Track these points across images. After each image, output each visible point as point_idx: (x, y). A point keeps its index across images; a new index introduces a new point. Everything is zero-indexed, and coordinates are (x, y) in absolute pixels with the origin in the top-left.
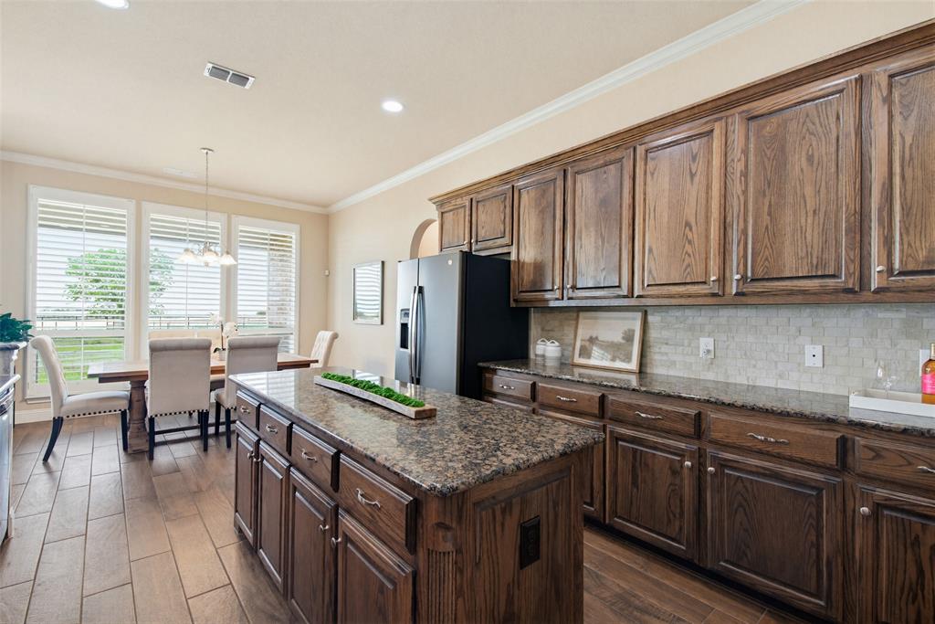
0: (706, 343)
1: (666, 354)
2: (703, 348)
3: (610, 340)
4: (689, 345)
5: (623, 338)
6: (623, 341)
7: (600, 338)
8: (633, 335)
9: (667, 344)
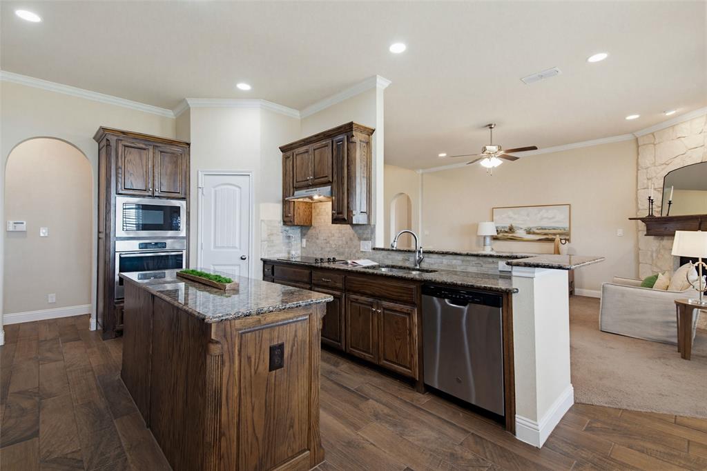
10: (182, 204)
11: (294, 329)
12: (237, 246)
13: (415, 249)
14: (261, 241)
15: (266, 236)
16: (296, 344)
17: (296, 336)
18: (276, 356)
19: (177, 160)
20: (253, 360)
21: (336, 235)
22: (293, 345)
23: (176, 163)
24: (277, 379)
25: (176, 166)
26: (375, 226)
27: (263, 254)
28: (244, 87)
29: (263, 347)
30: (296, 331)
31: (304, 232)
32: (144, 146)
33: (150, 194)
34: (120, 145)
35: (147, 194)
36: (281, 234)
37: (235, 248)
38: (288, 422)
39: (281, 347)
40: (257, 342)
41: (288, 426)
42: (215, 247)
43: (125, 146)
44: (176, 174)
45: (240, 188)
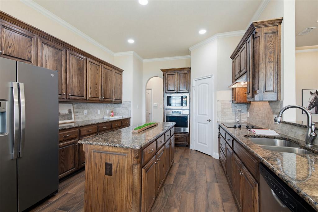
0: (85, 112)
1: (77, 115)
2: (85, 113)
3: (65, 113)
4: (82, 113)
5: (68, 112)
6: (69, 113)
7: (61, 113)
8: (71, 111)
9: (78, 113)
10: (187, 95)
11: (118, 158)
12: (207, 114)
13: (307, 125)
14: (218, 112)
15: (221, 109)
16: (119, 167)
17: (119, 162)
18: (109, 169)
19: (186, 76)
20: (98, 165)
21: (262, 109)
22: (117, 167)
23: (185, 77)
24: (109, 180)
25: (185, 79)
26: (282, 101)
27: (219, 119)
28: (202, 32)
29: (102, 162)
30: (119, 160)
31: (248, 107)
32: (174, 73)
33: (176, 92)
34: (166, 75)
35: (175, 92)
36: (231, 108)
37: (206, 115)
38: (114, 207)
39: (111, 165)
40: (100, 158)
41: (114, 209)
42: (199, 114)
43: (168, 75)
44: (185, 82)
45: (208, 84)
